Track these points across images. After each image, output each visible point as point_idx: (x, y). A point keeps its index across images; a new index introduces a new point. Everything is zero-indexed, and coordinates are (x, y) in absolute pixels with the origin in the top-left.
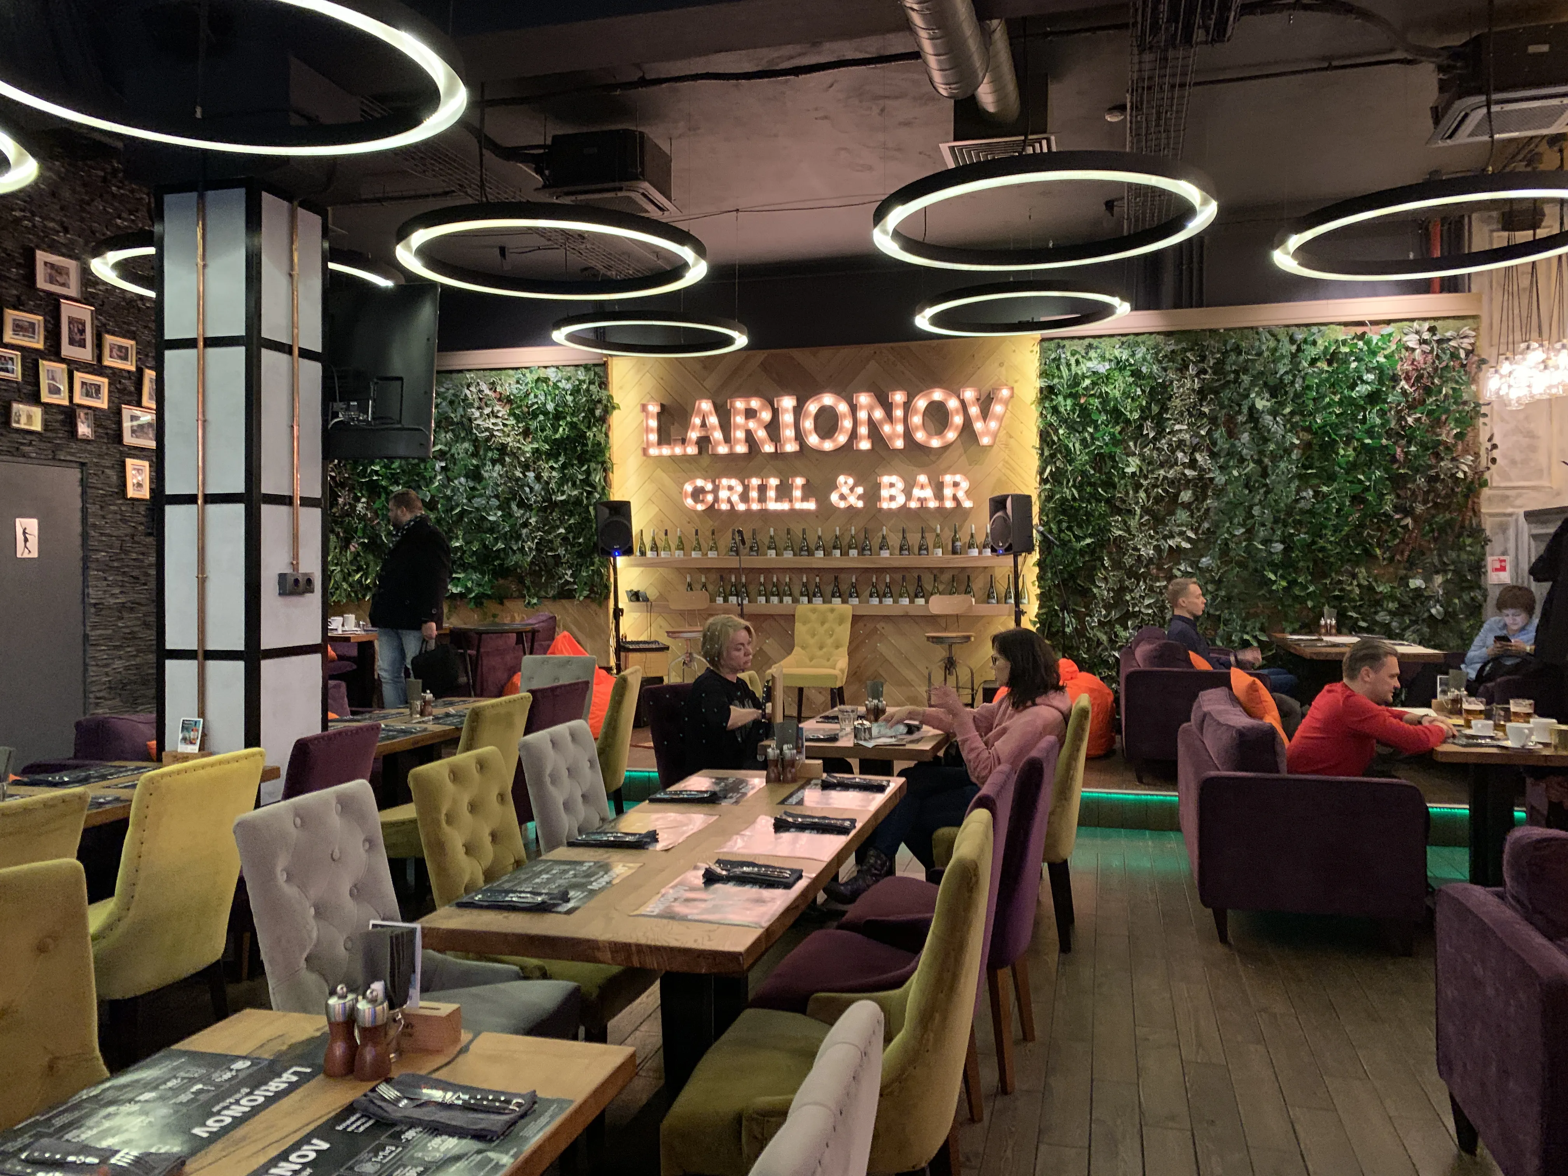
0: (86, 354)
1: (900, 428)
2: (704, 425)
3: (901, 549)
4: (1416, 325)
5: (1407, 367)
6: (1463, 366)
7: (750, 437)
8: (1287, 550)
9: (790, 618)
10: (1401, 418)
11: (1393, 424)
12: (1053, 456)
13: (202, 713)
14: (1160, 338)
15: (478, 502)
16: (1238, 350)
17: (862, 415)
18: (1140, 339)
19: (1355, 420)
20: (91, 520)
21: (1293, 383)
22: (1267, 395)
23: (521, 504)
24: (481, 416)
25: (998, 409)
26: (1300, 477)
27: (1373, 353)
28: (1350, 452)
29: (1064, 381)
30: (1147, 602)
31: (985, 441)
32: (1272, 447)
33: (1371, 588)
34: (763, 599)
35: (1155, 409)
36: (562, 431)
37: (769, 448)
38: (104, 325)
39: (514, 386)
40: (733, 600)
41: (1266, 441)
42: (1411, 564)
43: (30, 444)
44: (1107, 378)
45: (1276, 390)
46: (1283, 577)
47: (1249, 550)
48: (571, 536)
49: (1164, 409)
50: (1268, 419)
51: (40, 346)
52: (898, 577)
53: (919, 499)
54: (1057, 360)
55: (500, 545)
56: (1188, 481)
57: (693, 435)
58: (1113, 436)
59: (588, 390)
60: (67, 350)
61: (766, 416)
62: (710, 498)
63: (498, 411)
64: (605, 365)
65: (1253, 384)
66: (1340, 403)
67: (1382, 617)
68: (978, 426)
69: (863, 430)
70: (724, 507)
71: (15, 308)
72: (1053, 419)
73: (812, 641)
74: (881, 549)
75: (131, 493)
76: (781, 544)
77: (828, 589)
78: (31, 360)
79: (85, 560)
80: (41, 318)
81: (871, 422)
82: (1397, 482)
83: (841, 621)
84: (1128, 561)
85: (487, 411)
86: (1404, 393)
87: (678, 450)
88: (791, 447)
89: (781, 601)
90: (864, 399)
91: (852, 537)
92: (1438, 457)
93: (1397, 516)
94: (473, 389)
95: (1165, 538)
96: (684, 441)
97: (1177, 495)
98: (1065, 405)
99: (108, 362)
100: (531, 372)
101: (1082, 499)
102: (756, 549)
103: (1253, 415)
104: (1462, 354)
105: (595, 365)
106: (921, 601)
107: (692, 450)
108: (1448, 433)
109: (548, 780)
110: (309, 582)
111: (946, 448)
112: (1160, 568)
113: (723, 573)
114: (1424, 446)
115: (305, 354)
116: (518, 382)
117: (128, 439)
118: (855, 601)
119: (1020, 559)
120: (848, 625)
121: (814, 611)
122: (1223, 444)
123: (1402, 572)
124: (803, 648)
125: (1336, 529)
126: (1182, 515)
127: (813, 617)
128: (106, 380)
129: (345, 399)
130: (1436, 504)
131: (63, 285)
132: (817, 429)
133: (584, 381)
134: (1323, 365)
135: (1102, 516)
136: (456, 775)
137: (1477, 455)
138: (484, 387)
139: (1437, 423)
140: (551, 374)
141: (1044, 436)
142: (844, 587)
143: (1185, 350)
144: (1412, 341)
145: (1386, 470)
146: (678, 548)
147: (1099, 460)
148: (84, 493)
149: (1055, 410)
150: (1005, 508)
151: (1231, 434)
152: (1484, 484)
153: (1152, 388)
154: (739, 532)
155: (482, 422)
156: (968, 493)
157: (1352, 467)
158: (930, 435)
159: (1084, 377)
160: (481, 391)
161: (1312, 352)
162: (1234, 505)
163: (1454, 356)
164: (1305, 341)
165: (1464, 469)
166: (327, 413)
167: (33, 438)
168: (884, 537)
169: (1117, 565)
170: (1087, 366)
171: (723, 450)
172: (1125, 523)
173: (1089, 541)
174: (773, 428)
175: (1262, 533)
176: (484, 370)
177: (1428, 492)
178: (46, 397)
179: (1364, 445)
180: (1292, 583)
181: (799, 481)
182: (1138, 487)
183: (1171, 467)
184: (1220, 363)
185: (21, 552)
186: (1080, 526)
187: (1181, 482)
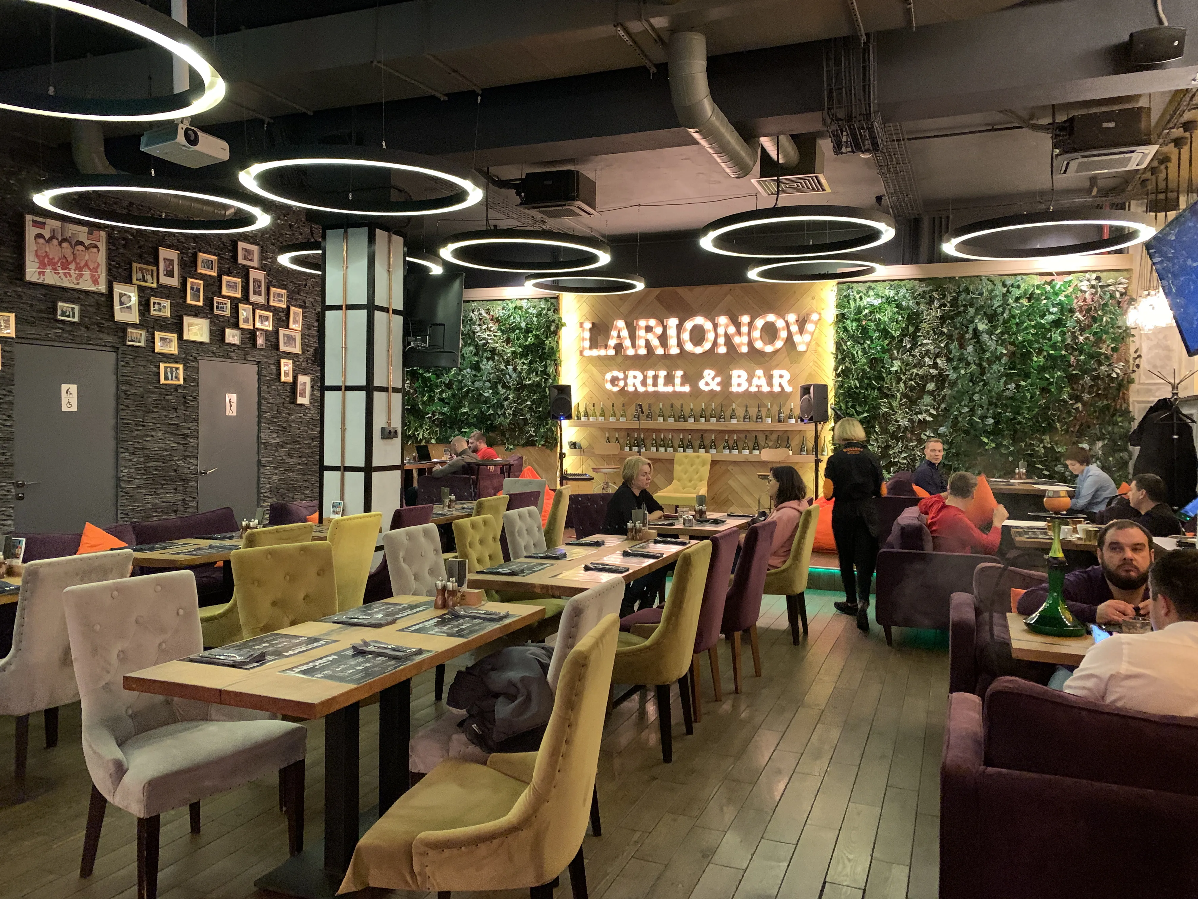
0: (261, 299)
1: (745, 339)
2: (619, 336)
3: (745, 418)
4: (1087, 275)
5: (1081, 303)
6: (1119, 303)
7: (648, 344)
8: (997, 423)
9: (671, 461)
10: (1074, 338)
11: (1069, 341)
12: (843, 359)
13: (342, 499)
14: (916, 283)
15: (478, 384)
16: (967, 291)
17: (721, 331)
18: (903, 283)
19: (1044, 338)
20: (263, 395)
21: (1003, 313)
22: (986, 321)
23: (504, 386)
24: (481, 330)
25: (809, 327)
27: (1056, 294)
28: (1041, 359)
29: (852, 310)
30: (903, 455)
31: (801, 348)
32: (988, 355)
33: (1052, 448)
34: (654, 449)
35: (911, 329)
36: (530, 340)
37: (660, 351)
38: (271, 282)
39: (501, 311)
40: (635, 449)
41: (985, 351)
42: (1080, 434)
43: (234, 351)
44: (880, 309)
45: (992, 318)
46: (992, 441)
47: (971, 423)
48: (534, 407)
49: (917, 329)
50: (985, 337)
51: (239, 296)
52: (742, 436)
53: (757, 386)
54: (847, 296)
55: (491, 412)
56: (933, 377)
57: (612, 342)
58: (882, 347)
59: (546, 314)
60: (253, 298)
61: (659, 330)
62: (622, 384)
63: (491, 327)
64: (557, 298)
65: (977, 313)
66: (1035, 327)
67: (1059, 468)
68: (797, 338)
69: (721, 340)
70: (631, 389)
71: (228, 275)
72: (844, 336)
73: (685, 477)
74: (731, 418)
75: (283, 379)
76: (667, 413)
77: (697, 443)
78: (235, 303)
79: (259, 417)
80: (240, 280)
81: (726, 335)
82: (1072, 379)
83: (704, 464)
84: (891, 428)
85: (484, 327)
86: (1078, 322)
87: (602, 352)
88: (674, 350)
89: (666, 450)
90: (723, 320)
91: (713, 410)
92: (1100, 364)
93: (1071, 402)
94: (476, 313)
95: (917, 414)
96: (606, 347)
97: (925, 386)
98: (851, 326)
99: (271, 303)
100: (512, 303)
101: (861, 387)
102: (650, 417)
103: (976, 333)
104: (1118, 295)
105: (551, 298)
106: (756, 452)
107: (611, 352)
108: (1107, 347)
109: (517, 534)
110: (396, 432)
111: (776, 352)
112: (912, 433)
113: (629, 432)
114: (1091, 356)
115: (395, 312)
116: (503, 309)
117: (282, 348)
118: (714, 451)
119: (819, 427)
120: (708, 467)
121: (686, 457)
122: (955, 353)
123: (1075, 439)
124: (679, 480)
125: (1029, 409)
126: (928, 399)
127: (686, 461)
128: (271, 314)
129: (415, 335)
130: (1098, 395)
131: (250, 260)
132: (691, 340)
133: (544, 308)
134: (1025, 302)
135: (874, 399)
136: (474, 526)
137: (1127, 362)
138: (483, 312)
139: (1099, 340)
140: (524, 304)
141: (838, 345)
142: (707, 442)
143: (932, 291)
144: (1084, 286)
145: (1065, 371)
146: (601, 415)
147: (873, 362)
148: (259, 379)
149: (845, 329)
150: (809, 393)
151: (962, 346)
152: (1131, 381)
153: (909, 315)
154: (640, 405)
155: (481, 334)
156: (790, 382)
157: (1042, 369)
158: (765, 344)
159: (864, 308)
160: (480, 314)
161: (1016, 293)
162: (962, 393)
163: (1112, 297)
164: (1012, 286)
165: (1118, 370)
166: (406, 343)
167: (235, 348)
168: (733, 410)
169: (884, 431)
170: (866, 301)
171: (631, 352)
172: (890, 404)
173: (866, 415)
174: (663, 339)
175: (979, 412)
176: (483, 301)
177: (1091, 387)
178: (242, 325)
179: (1049, 355)
180: (999, 446)
181: (679, 373)
182: (899, 380)
183: (921, 368)
184: (955, 299)
185: (229, 413)
186: (860, 405)
187: (927, 378)
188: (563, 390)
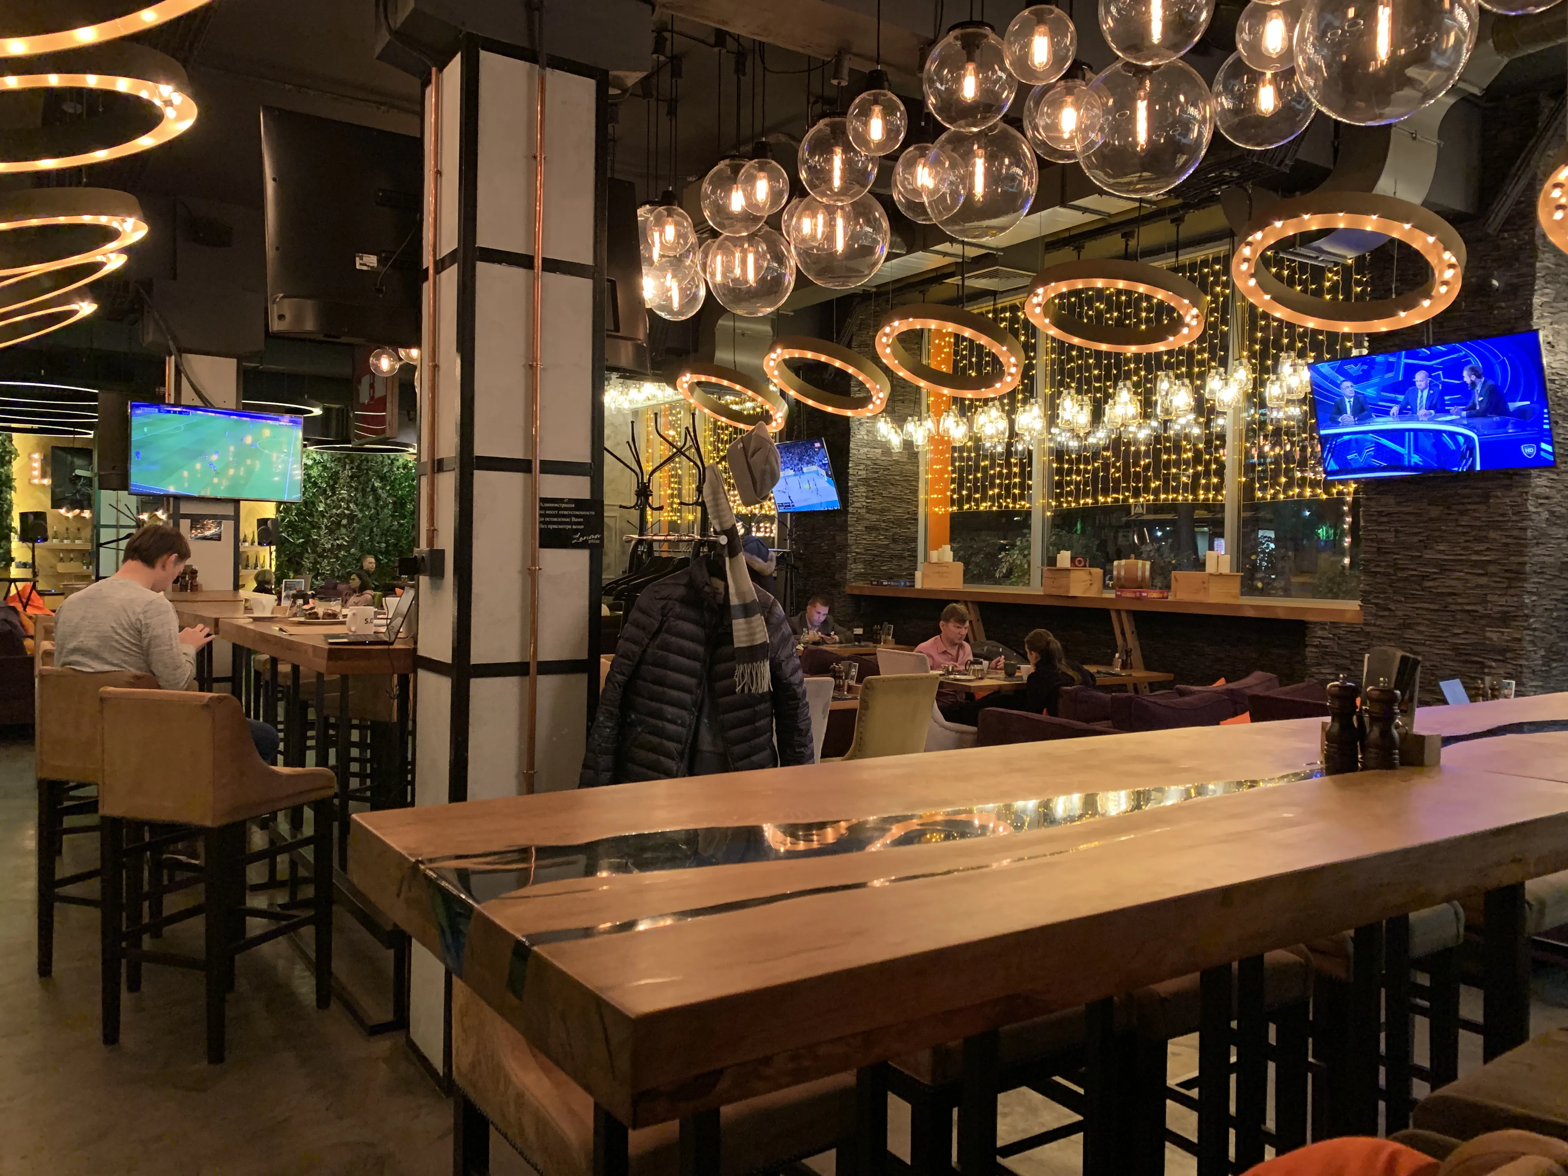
8: (387, 546)
22: (379, 481)
26: (392, 516)
32: (381, 503)
35: (331, 482)
41: (379, 500)
44: (311, 467)
45: (383, 478)
49: (336, 483)
50: (380, 491)
56: (346, 515)
58: (313, 493)
64: (10, 437)
65: (373, 475)
66: (408, 486)
95: (335, 540)
97: (341, 521)
101: (299, 521)
103: (374, 489)
113: (84, 553)
122: (360, 500)
125: (407, 538)
126: (343, 531)
134: (401, 470)
135: (308, 529)
143: (345, 458)
146: (55, 538)
147: (306, 503)
150: (263, 523)
151: (364, 496)
153: (331, 474)
161: (397, 464)
162: (365, 527)
164: (394, 459)
169: (314, 552)
172: (318, 533)
173: (301, 540)
175: (378, 539)
182: (323, 517)
183: (338, 509)
184: (360, 465)
186: (297, 534)
187: (342, 516)
188: (40, 516)
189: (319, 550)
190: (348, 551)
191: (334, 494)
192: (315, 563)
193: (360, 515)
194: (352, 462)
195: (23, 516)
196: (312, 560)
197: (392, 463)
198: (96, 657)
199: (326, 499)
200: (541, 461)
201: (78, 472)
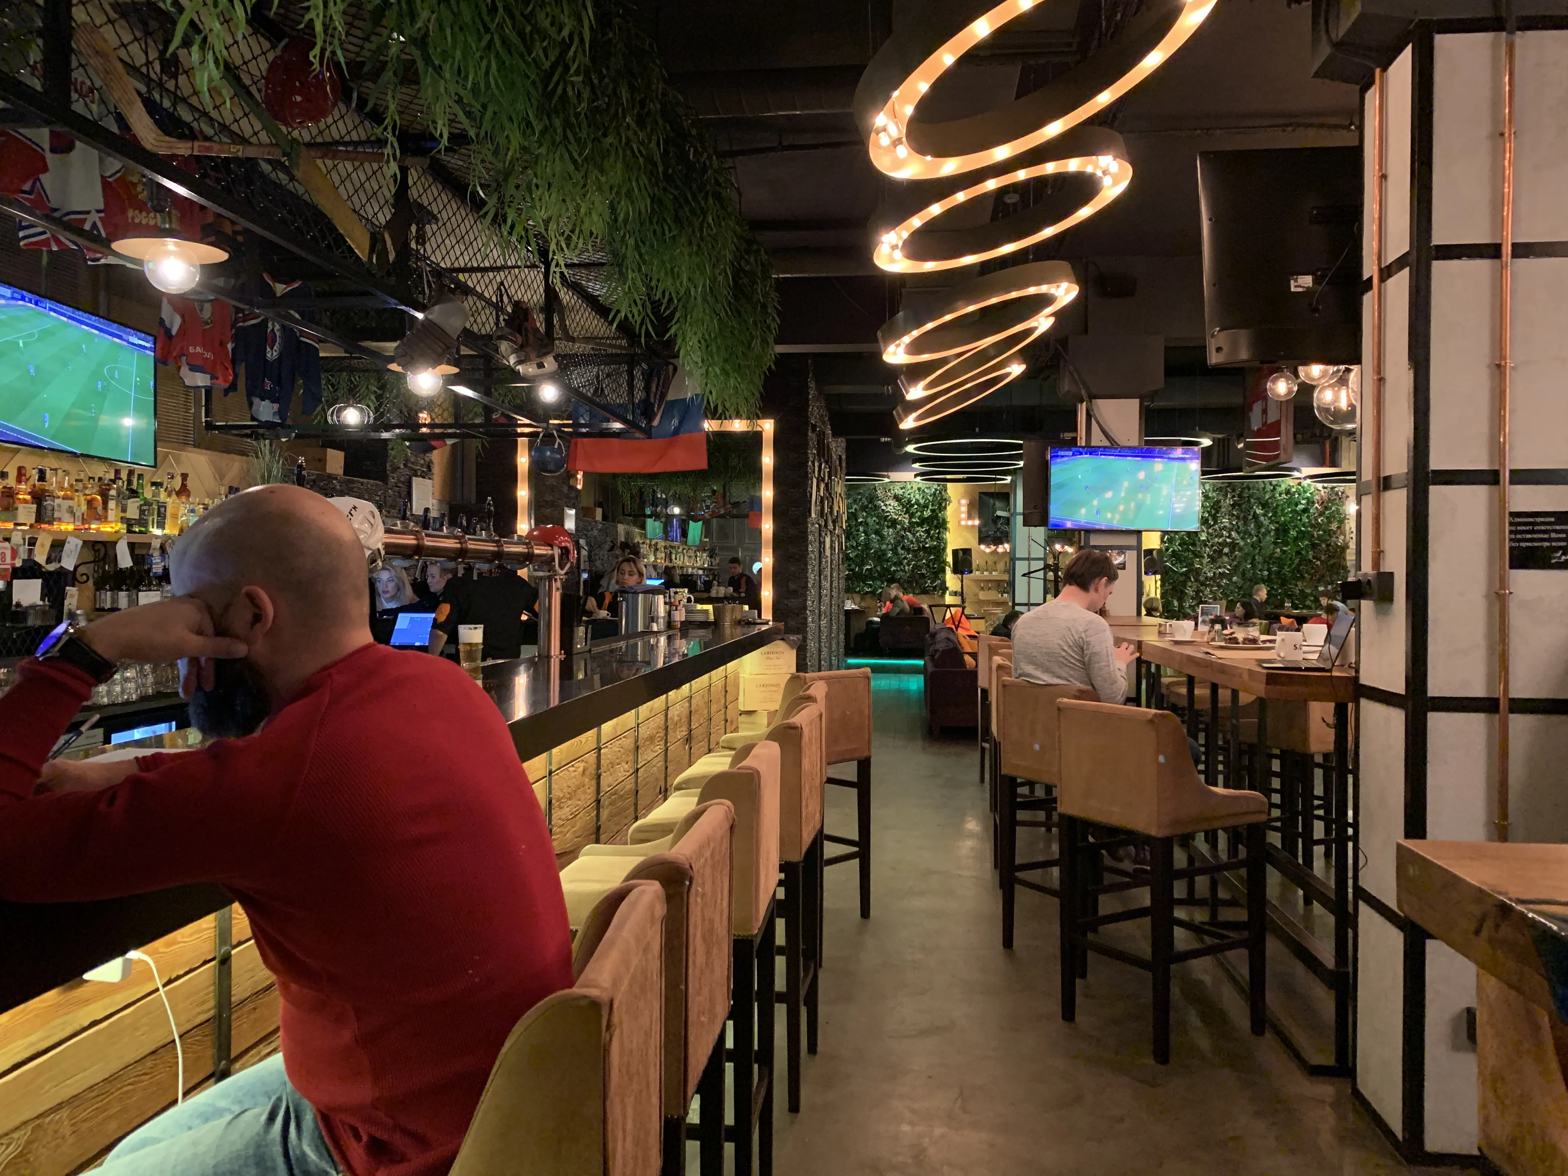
5: (1318, 498)
6: (1341, 498)
8: (1269, 574)
10: (1316, 519)
11: (1313, 522)
16: (1248, 487)
19: (1297, 520)
21: (1271, 502)
22: (1261, 508)
24: (886, 505)
26: (1275, 543)
27: (1305, 492)
28: (1295, 533)
32: (1263, 530)
33: (1303, 591)
35: (1213, 512)
36: (928, 513)
41: (1260, 527)
42: (1319, 581)
45: (1265, 505)
47: (1252, 574)
48: (931, 564)
49: (1217, 512)
50: (1262, 518)
56: (1227, 544)
59: (940, 494)
64: (946, 487)
65: (1255, 502)
66: (1291, 512)
67: (1308, 603)
82: (1314, 546)
86: (1317, 509)
92: (1330, 536)
93: (1314, 561)
95: (1217, 568)
97: (1222, 550)
101: (1182, 551)
103: (1256, 517)
104: (1340, 493)
108: (1334, 526)
113: (999, 583)
114: (1325, 531)
116: (902, 489)
122: (1242, 528)
125: (1290, 565)
126: (1225, 559)
130: (1329, 556)
133: (938, 490)
134: (1284, 496)
135: (1190, 559)
137: (1346, 535)
139: (1331, 522)
143: (1226, 487)
144: (1320, 486)
145: (1310, 541)
146: (977, 570)
151: (1245, 524)
152: (1349, 547)
157: (1296, 539)
161: (1280, 489)
162: (1247, 554)
163: (1337, 494)
164: (1277, 485)
165: (1340, 542)
169: (1197, 580)
172: (1200, 562)
173: (1185, 569)
175: (1260, 567)
177: (1326, 551)
179: (1301, 530)
182: (1204, 546)
183: (1220, 537)
184: (1241, 492)
186: (1181, 563)
187: (1224, 544)
188: (967, 552)
189: (1202, 578)
190: (1230, 580)
191: (1216, 522)
192: (1198, 592)
193: (1242, 543)
194: (1234, 491)
195: (955, 552)
196: (1194, 588)
197: (1274, 489)
198: (1047, 670)
199: (1208, 528)
200: (1511, 471)
201: (999, 513)
